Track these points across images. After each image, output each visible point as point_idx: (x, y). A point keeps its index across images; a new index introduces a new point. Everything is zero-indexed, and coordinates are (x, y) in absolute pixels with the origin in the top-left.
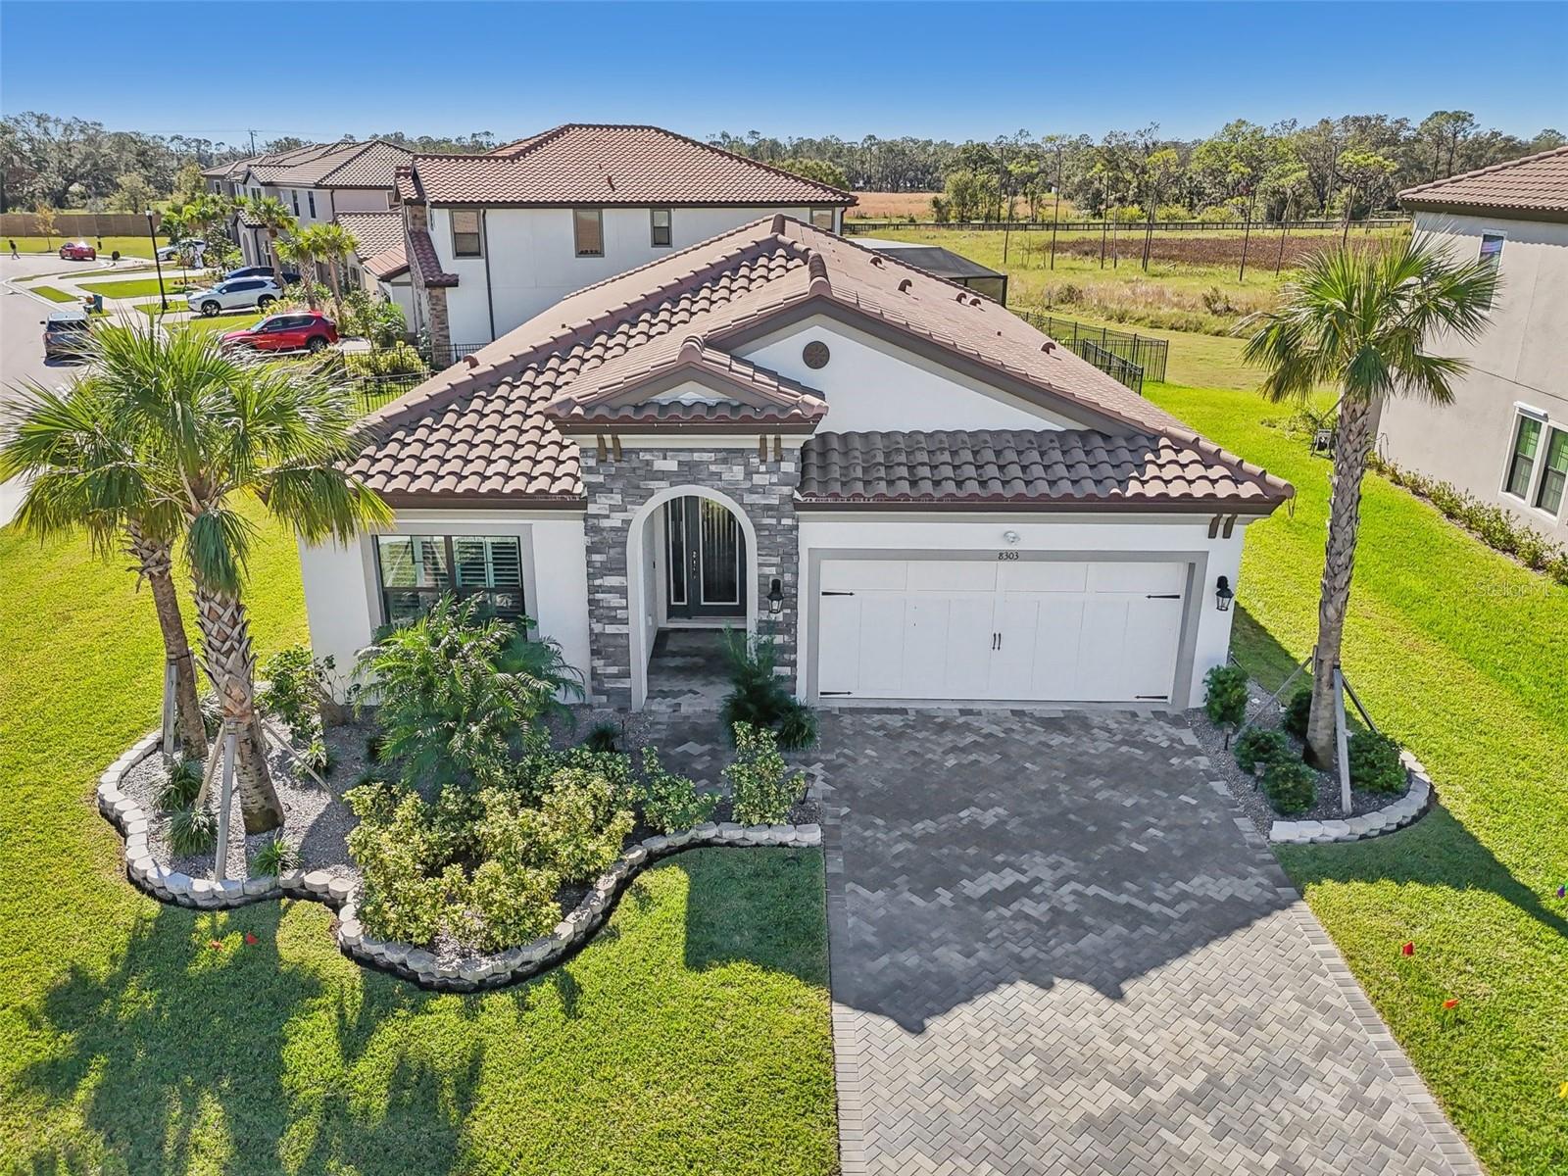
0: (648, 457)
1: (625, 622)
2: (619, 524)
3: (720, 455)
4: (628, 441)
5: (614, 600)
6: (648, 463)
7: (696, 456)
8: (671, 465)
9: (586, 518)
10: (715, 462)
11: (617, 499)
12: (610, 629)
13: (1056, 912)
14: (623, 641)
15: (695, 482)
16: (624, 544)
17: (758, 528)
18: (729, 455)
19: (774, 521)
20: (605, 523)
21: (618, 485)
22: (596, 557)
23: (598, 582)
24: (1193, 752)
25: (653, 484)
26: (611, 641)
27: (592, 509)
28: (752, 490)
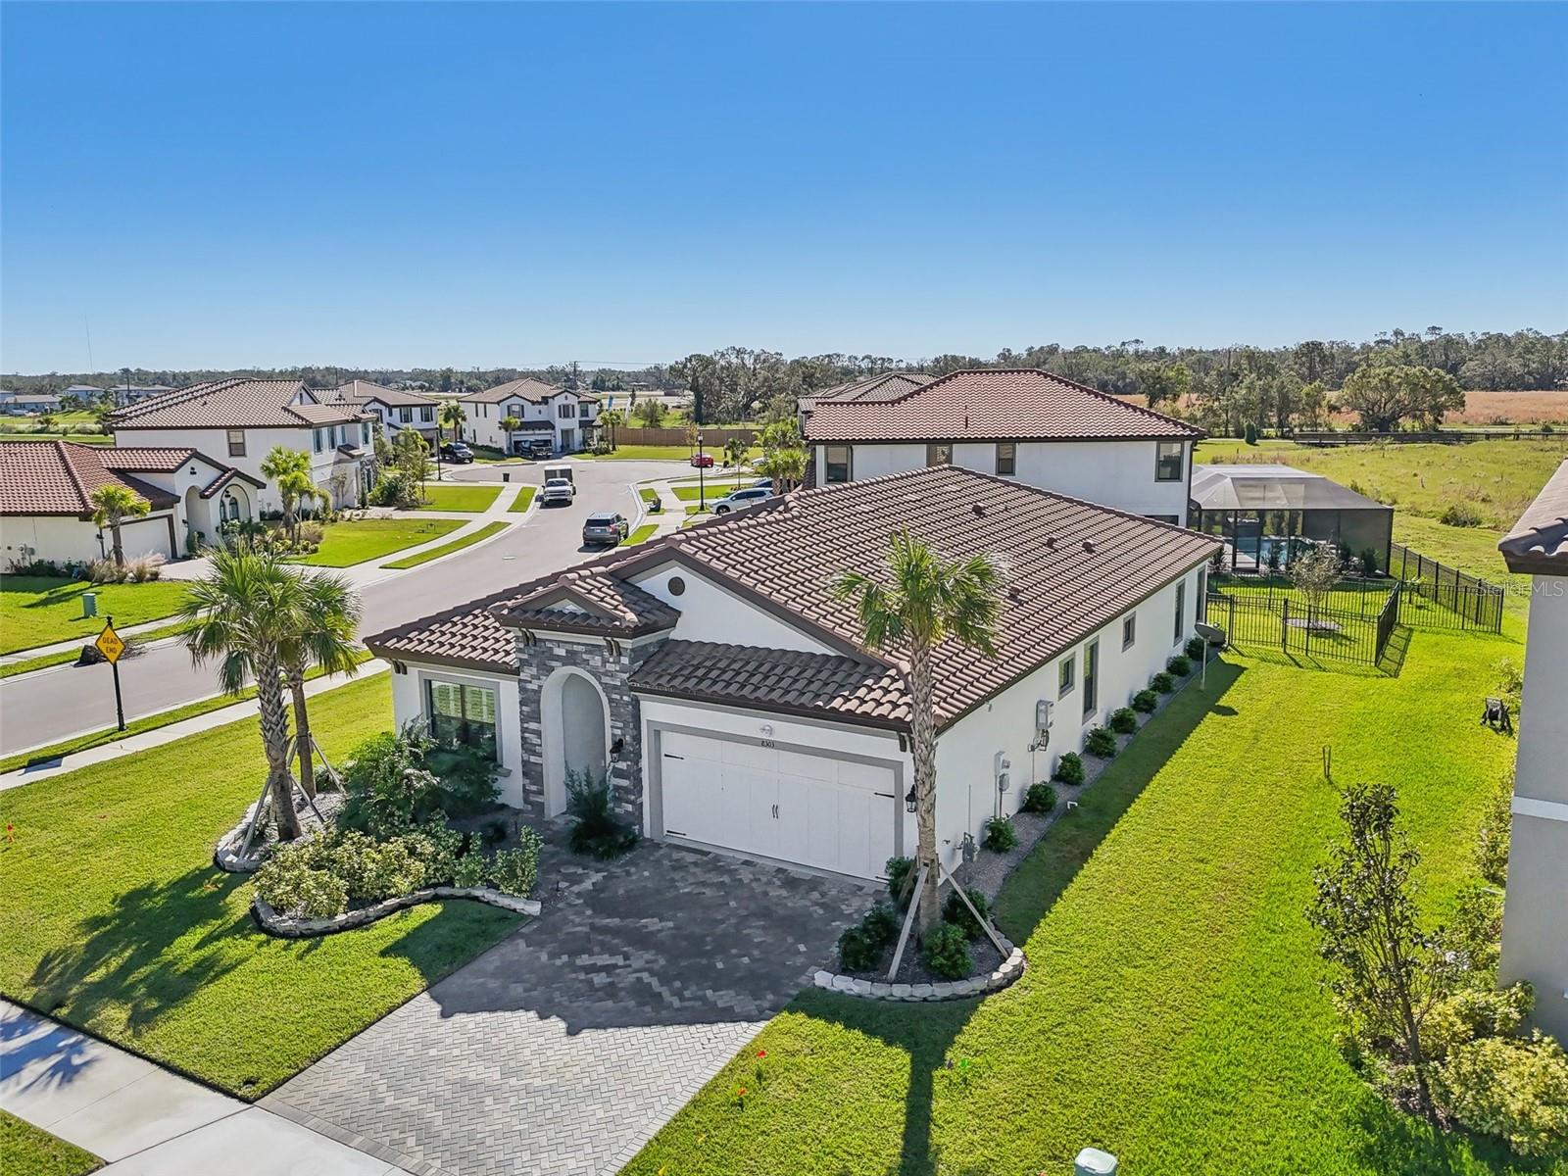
0: (549, 645)
1: (540, 755)
2: (536, 688)
3: (590, 648)
4: (540, 634)
5: (535, 740)
6: (551, 649)
7: (575, 648)
8: (562, 652)
9: (520, 681)
10: (585, 652)
11: (534, 671)
12: (533, 759)
14: (539, 769)
15: (575, 664)
16: (538, 702)
17: (611, 701)
18: (594, 649)
19: (618, 697)
20: (529, 686)
21: (535, 662)
22: (524, 708)
23: (525, 725)
25: (554, 664)
26: (533, 767)
27: (523, 676)
28: (606, 674)
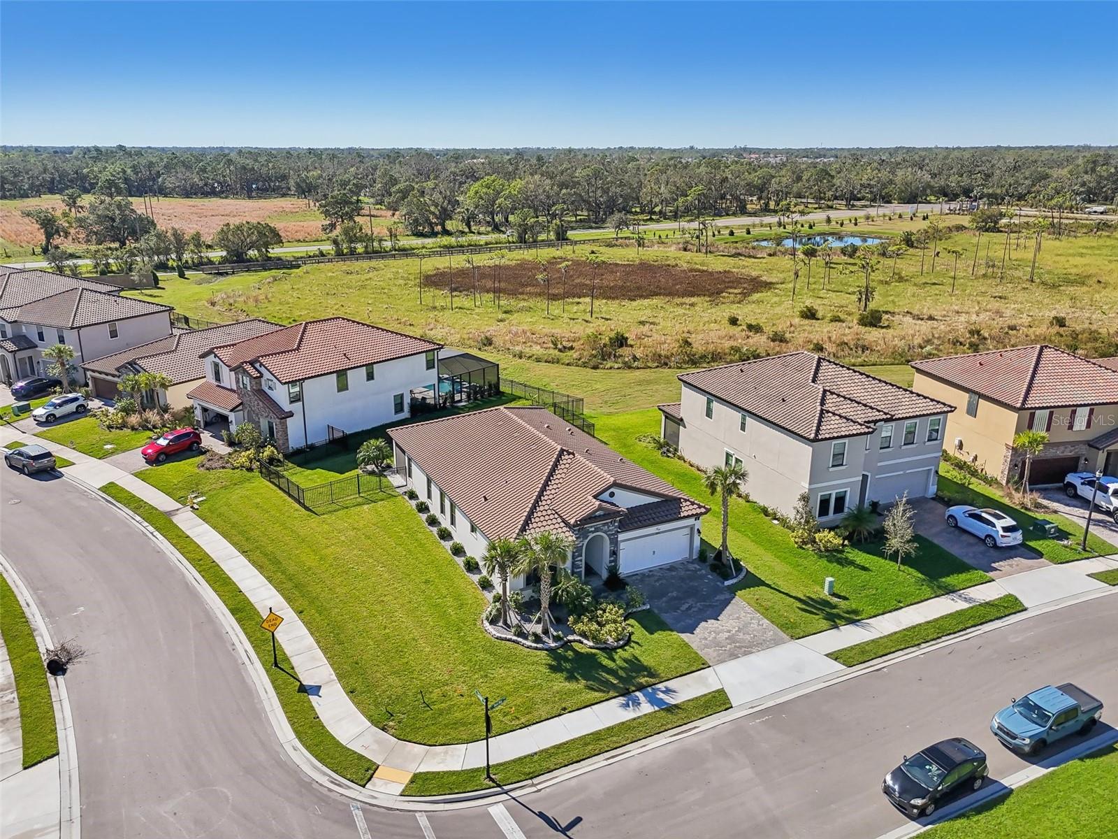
2: (581, 545)
3: (604, 524)
5: (579, 563)
6: (588, 529)
7: (598, 526)
10: (602, 526)
11: (581, 539)
13: (699, 609)
15: (598, 531)
17: (610, 539)
19: (613, 537)
21: (582, 536)
23: (576, 560)
24: (700, 570)
25: (589, 534)
27: (576, 543)
28: (609, 531)
